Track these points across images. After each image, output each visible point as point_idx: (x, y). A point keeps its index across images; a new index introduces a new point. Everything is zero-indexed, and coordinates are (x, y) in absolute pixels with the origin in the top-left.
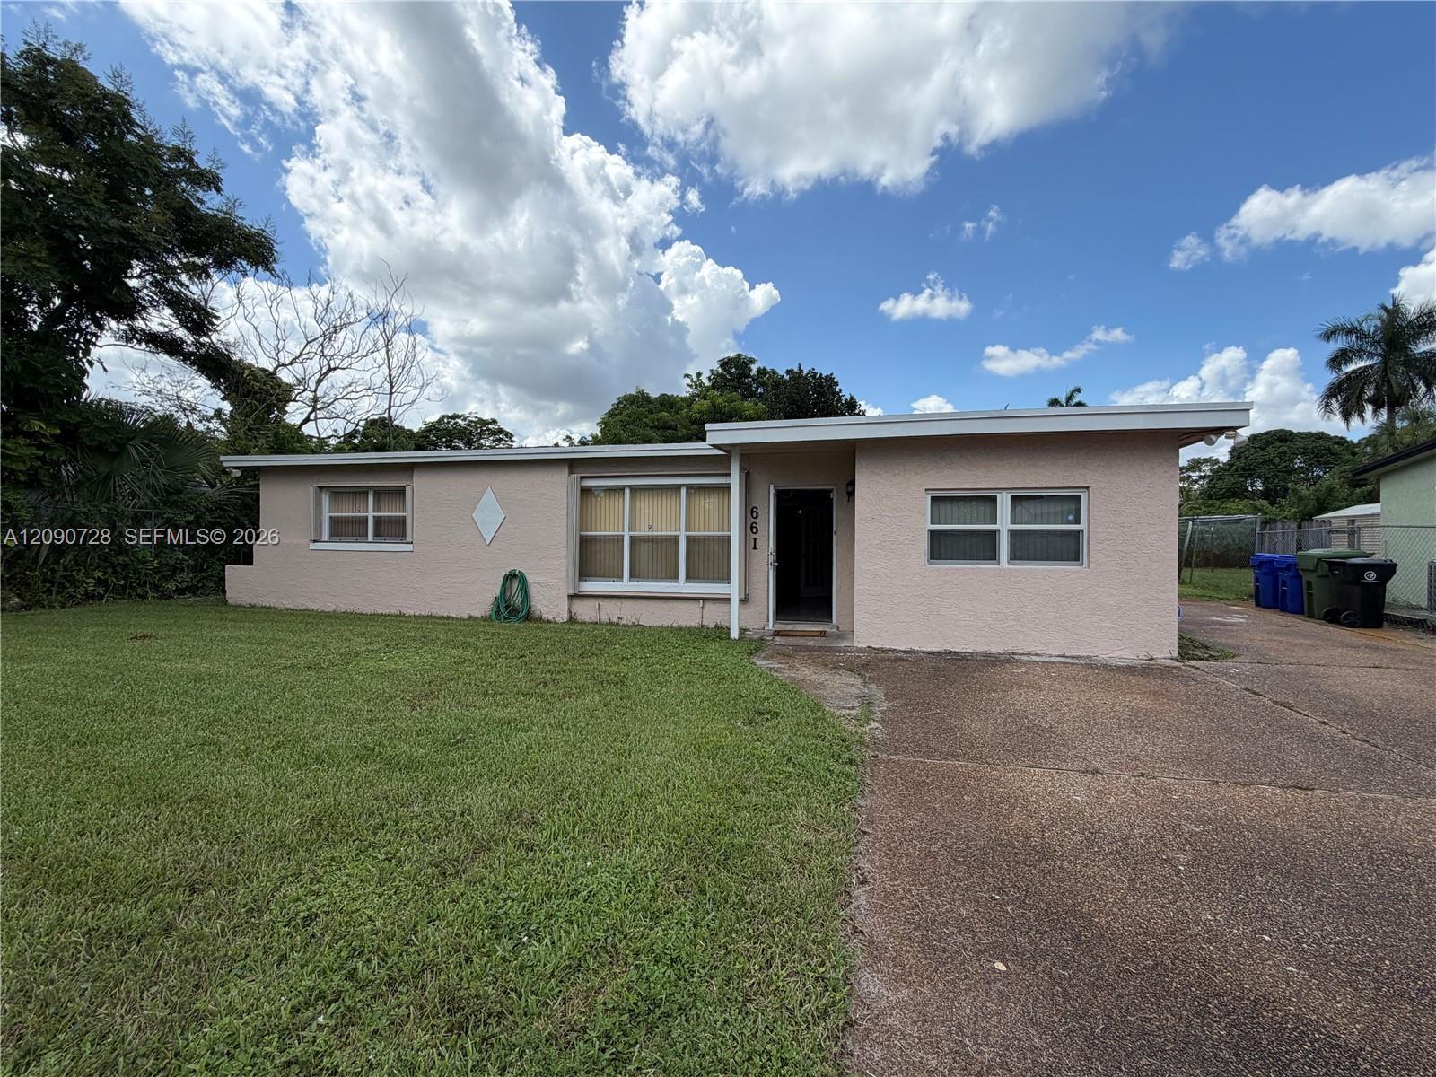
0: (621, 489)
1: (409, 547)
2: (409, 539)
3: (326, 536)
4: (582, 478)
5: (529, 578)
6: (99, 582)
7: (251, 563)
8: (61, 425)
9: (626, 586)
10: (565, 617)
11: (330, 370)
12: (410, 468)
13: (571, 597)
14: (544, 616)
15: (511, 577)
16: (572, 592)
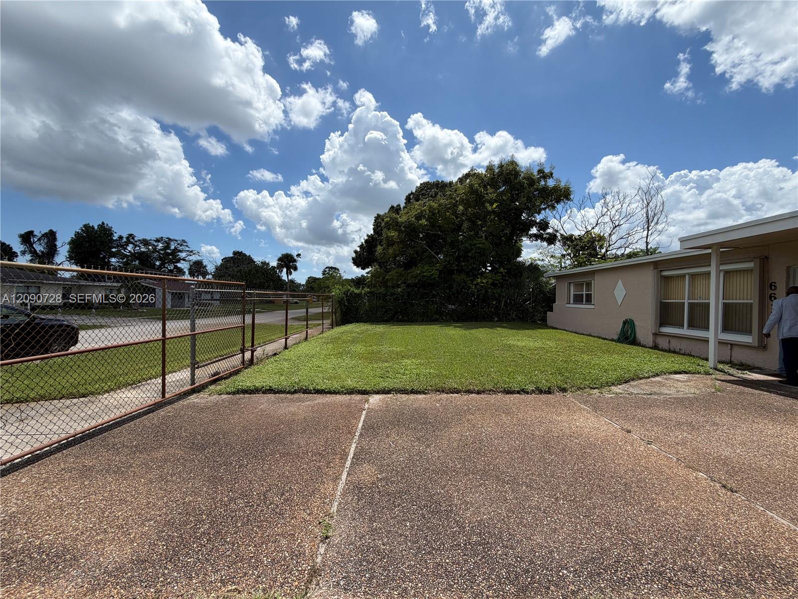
0: (683, 276)
1: (593, 307)
2: (593, 303)
3: (572, 302)
4: (661, 271)
5: (636, 323)
6: (516, 316)
7: (552, 311)
8: (507, 269)
9: (685, 331)
10: (651, 344)
11: (616, 227)
12: (593, 273)
13: (655, 335)
14: (642, 343)
15: (625, 322)
16: (653, 332)
